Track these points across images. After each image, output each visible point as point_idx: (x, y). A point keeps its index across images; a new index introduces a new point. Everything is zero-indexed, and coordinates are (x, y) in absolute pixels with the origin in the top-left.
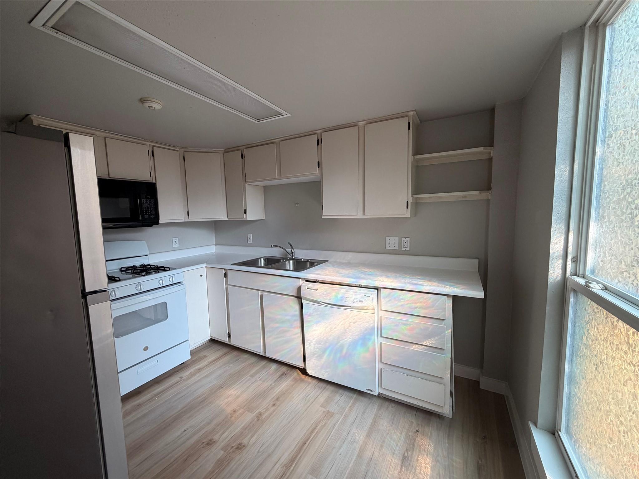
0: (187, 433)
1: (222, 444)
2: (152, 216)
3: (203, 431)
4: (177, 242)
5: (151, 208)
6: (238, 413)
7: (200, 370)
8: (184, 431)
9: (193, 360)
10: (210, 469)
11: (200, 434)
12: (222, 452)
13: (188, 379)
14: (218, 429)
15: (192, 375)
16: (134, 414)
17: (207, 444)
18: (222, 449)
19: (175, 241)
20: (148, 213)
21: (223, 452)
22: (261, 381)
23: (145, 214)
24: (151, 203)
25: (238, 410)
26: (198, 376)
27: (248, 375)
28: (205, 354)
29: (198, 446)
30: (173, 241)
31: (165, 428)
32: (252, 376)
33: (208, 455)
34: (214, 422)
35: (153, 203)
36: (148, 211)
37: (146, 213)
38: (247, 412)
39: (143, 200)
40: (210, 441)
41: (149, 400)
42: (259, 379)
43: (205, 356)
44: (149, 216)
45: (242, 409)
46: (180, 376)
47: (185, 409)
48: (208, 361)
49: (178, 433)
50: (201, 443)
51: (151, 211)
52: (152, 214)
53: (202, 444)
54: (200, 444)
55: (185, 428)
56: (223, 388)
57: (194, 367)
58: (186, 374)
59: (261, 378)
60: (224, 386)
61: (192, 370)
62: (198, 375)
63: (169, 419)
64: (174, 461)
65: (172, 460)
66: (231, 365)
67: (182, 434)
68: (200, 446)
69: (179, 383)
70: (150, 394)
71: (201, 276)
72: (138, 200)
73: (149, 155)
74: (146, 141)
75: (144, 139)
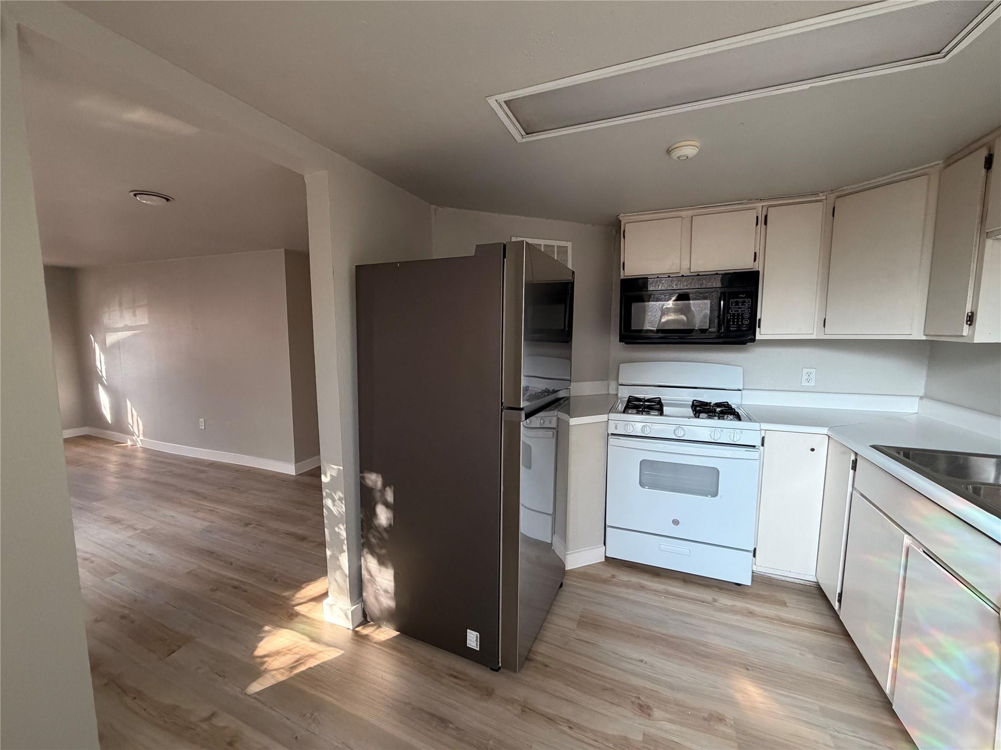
0: (639, 666)
1: (652, 730)
2: (744, 327)
3: (655, 687)
4: (813, 377)
5: (743, 314)
6: (721, 728)
7: (751, 614)
8: (640, 661)
9: (759, 594)
10: (610, 732)
11: (649, 685)
12: (640, 738)
13: (721, 610)
14: (672, 707)
15: (733, 611)
16: (630, 591)
17: (641, 706)
18: (644, 734)
19: (809, 374)
20: (738, 322)
21: (642, 739)
22: (834, 742)
23: (732, 325)
24: (745, 305)
25: (725, 724)
26: (737, 620)
27: (821, 704)
28: (786, 600)
29: (631, 694)
30: (804, 374)
31: (632, 635)
32: (824, 712)
33: (625, 717)
34: (680, 696)
35: (749, 305)
36: (738, 319)
37: (734, 322)
38: (736, 745)
39: (732, 302)
40: (646, 707)
41: (656, 592)
42: (831, 732)
43: (784, 604)
44: (739, 326)
45: (735, 733)
46: (716, 597)
47: (671, 639)
48: (779, 614)
49: (635, 655)
50: (638, 696)
51: (743, 319)
52: (744, 325)
53: (636, 697)
54: (635, 695)
55: (646, 659)
56: (747, 672)
57: (745, 603)
58: (725, 600)
59: (839, 735)
60: (753, 670)
61: (739, 604)
62: (739, 617)
63: (646, 631)
64: (598, 675)
65: (597, 672)
66: (810, 656)
67: (636, 660)
68: (632, 696)
69: (704, 604)
70: (664, 586)
71: (813, 450)
72: (722, 302)
73: (757, 224)
74: (755, 203)
75: (751, 200)
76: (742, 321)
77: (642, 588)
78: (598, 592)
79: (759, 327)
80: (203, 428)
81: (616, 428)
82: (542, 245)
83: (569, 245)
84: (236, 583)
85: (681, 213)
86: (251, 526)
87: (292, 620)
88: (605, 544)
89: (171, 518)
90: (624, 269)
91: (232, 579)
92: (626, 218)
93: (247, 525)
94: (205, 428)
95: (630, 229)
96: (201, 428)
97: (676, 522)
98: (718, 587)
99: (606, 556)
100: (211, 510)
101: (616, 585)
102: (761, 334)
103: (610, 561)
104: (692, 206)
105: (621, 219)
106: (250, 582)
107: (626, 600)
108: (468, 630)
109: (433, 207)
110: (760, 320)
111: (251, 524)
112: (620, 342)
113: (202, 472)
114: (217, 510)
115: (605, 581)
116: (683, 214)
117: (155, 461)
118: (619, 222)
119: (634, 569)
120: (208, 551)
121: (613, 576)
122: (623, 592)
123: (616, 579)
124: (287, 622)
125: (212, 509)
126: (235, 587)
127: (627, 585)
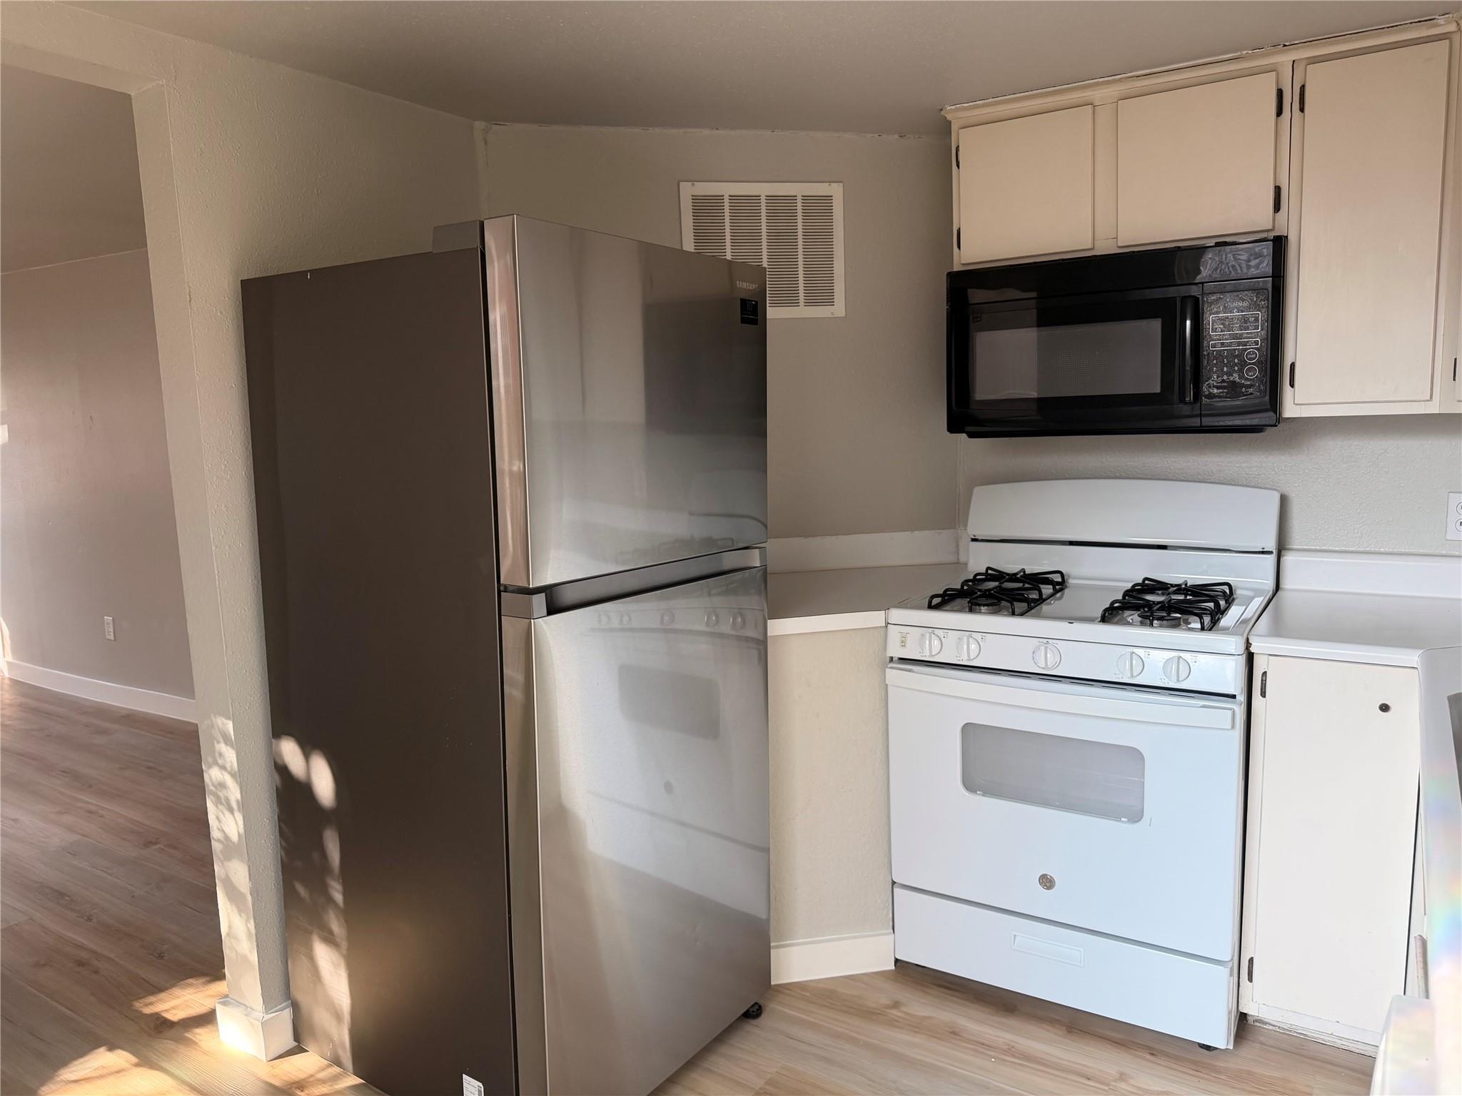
2: (1248, 386)
5: (1242, 352)
16: (918, 1039)
20: (1231, 373)
24: (1249, 329)
30: (1452, 507)
36: (1231, 365)
37: (1220, 373)
39: (1215, 322)
41: (983, 1047)
51: (1244, 364)
52: (1250, 380)
69: (1088, 1082)
70: (1009, 1036)
71: (1384, 708)
72: (1188, 323)
73: (1279, 112)
74: (1272, 54)
75: (1259, 48)
76: (1241, 370)
77: (954, 1034)
78: (838, 1036)
79: (1292, 385)
80: (112, 638)
81: (903, 644)
82: (763, 198)
83: (836, 191)
84: (84, 955)
85: (1091, 93)
86: (157, 847)
87: (161, 1032)
88: (893, 929)
89: (12, 823)
90: (959, 247)
91: (80, 947)
92: (960, 114)
93: (148, 844)
94: (115, 640)
95: (968, 143)
96: (108, 637)
97: (1047, 882)
98: (1149, 1048)
99: (897, 961)
100: (90, 812)
101: (893, 1023)
102: (1294, 404)
103: (907, 972)
104: (1112, 75)
105: (949, 117)
106: (112, 956)
107: (898, 1058)
108: (464, 1075)
109: (479, 125)
110: (1293, 366)
111: (156, 843)
112: (948, 431)
113: (104, 732)
114: (101, 812)
115: (870, 1014)
116: (1097, 95)
117: (35, 711)
118: (945, 129)
119: (957, 994)
120: (57, 891)
121: (896, 1005)
122: (899, 1039)
123: (902, 1011)
124: (150, 1035)
125: (93, 808)
126: (81, 963)
127: (917, 1026)
